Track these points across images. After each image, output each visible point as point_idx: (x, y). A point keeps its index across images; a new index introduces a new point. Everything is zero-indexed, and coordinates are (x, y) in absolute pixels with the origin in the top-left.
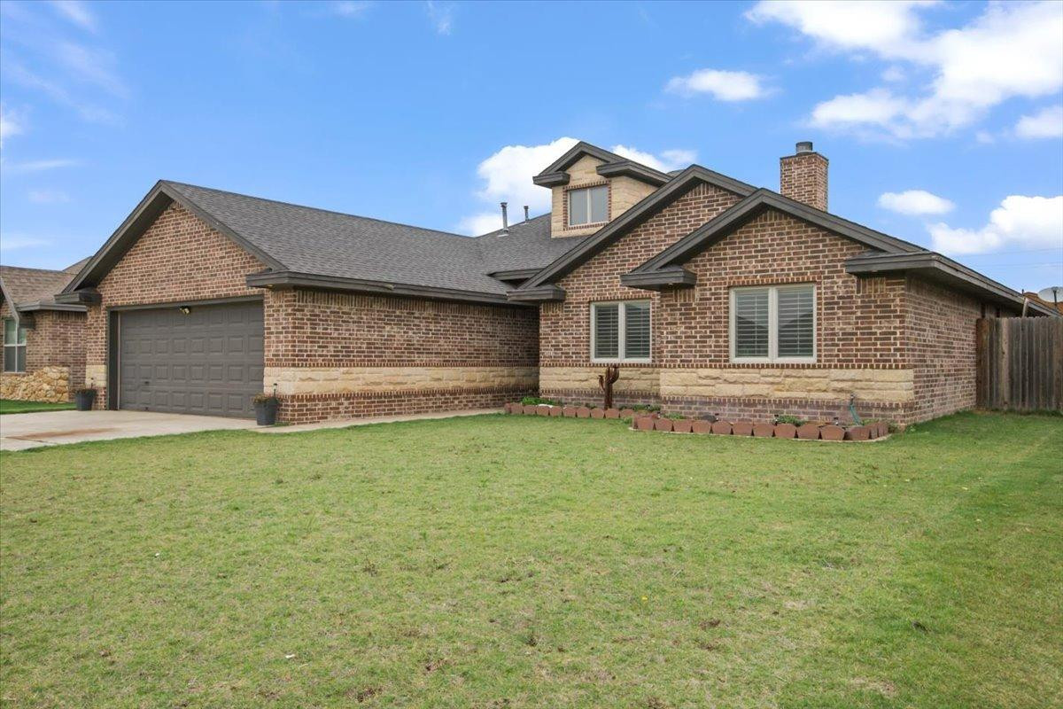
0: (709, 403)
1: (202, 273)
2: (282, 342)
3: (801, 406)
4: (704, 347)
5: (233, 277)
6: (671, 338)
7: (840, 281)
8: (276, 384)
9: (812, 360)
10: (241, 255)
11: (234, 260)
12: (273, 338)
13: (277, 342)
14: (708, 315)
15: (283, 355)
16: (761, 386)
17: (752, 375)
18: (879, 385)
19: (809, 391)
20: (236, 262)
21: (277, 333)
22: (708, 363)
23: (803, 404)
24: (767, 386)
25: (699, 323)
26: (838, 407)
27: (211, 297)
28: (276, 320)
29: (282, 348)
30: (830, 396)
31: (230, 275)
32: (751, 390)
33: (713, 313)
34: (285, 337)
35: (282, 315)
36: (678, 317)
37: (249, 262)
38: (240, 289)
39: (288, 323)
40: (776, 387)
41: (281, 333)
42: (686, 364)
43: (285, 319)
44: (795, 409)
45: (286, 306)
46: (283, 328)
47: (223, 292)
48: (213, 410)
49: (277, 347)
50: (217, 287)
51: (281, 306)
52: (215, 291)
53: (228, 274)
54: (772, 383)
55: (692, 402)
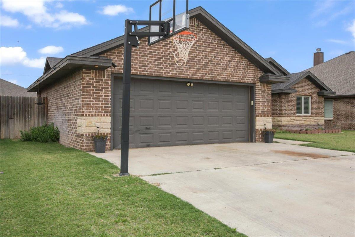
0: (292, 126)
1: (215, 66)
2: (266, 106)
3: (309, 126)
4: (292, 111)
5: (237, 72)
6: (285, 108)
7: (315, 96)
8: (265, 125)
9: (310, 115)
10: (242, 62)
11: (237, 64)
12: (261, 104)
13: (264, 106)
14: (292, 102)
15: (266, 112)
16: (302, 121)
17: (301, 118)
18: (321, 120)
19: (311, 122)
20: (239, 65)
21: (263, 102)
22: (286, 115)
23: (309, 125)
24: (304, 121)
25: (290, 104)
26: (315, 126)
27: (222, 80)
28: (263, 96)
29: (266, 109)
30: (314, 123)
31: (236, 71)
32: (301, 122)
33: (293, 102)
34: (267, 104)
35: (266, 94)
36: (286, 102)
37: (247, 67)
38: (242, 79)
39: (269, 98)
40: (305, 121)
41: (266, 102)
42: (288, 116)
43: (267, 96)
44: (308, 127)
45: (267, 90)
46: (266, 100)
47: (231, 78)
48: (225, 140)
49: (263, 108)
50: (226, 76)
51: (265, 90)
52: (225, 78)
53: (234, 70)
54: (305, 120)
55: (289, 126)
